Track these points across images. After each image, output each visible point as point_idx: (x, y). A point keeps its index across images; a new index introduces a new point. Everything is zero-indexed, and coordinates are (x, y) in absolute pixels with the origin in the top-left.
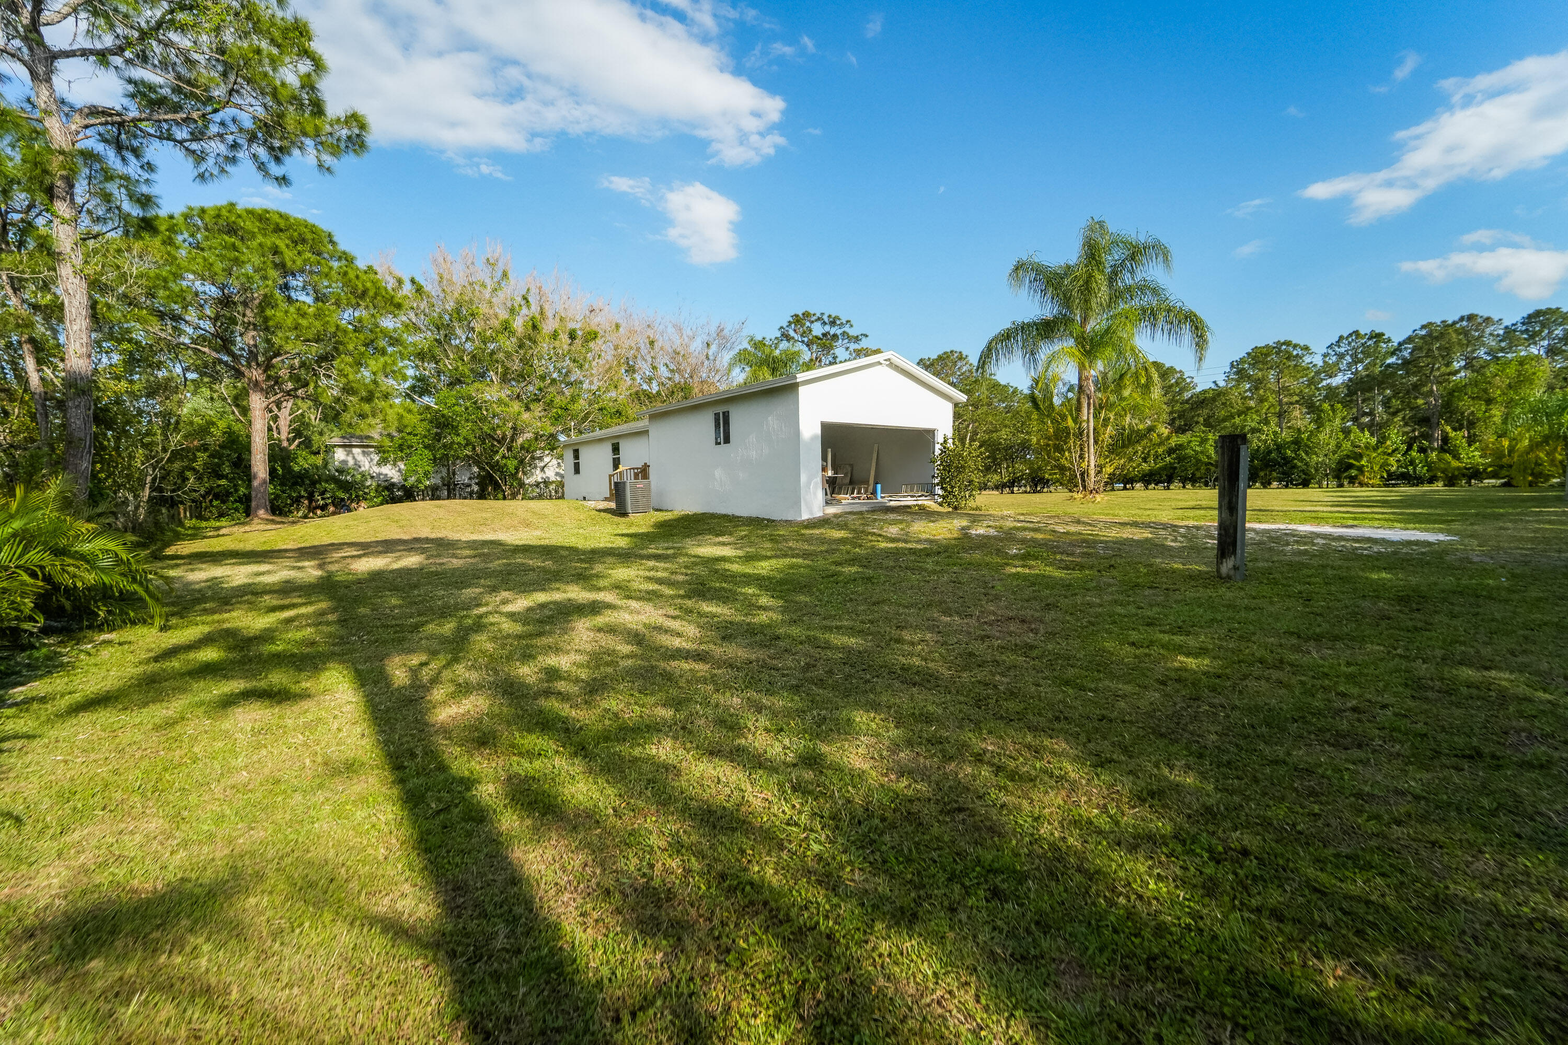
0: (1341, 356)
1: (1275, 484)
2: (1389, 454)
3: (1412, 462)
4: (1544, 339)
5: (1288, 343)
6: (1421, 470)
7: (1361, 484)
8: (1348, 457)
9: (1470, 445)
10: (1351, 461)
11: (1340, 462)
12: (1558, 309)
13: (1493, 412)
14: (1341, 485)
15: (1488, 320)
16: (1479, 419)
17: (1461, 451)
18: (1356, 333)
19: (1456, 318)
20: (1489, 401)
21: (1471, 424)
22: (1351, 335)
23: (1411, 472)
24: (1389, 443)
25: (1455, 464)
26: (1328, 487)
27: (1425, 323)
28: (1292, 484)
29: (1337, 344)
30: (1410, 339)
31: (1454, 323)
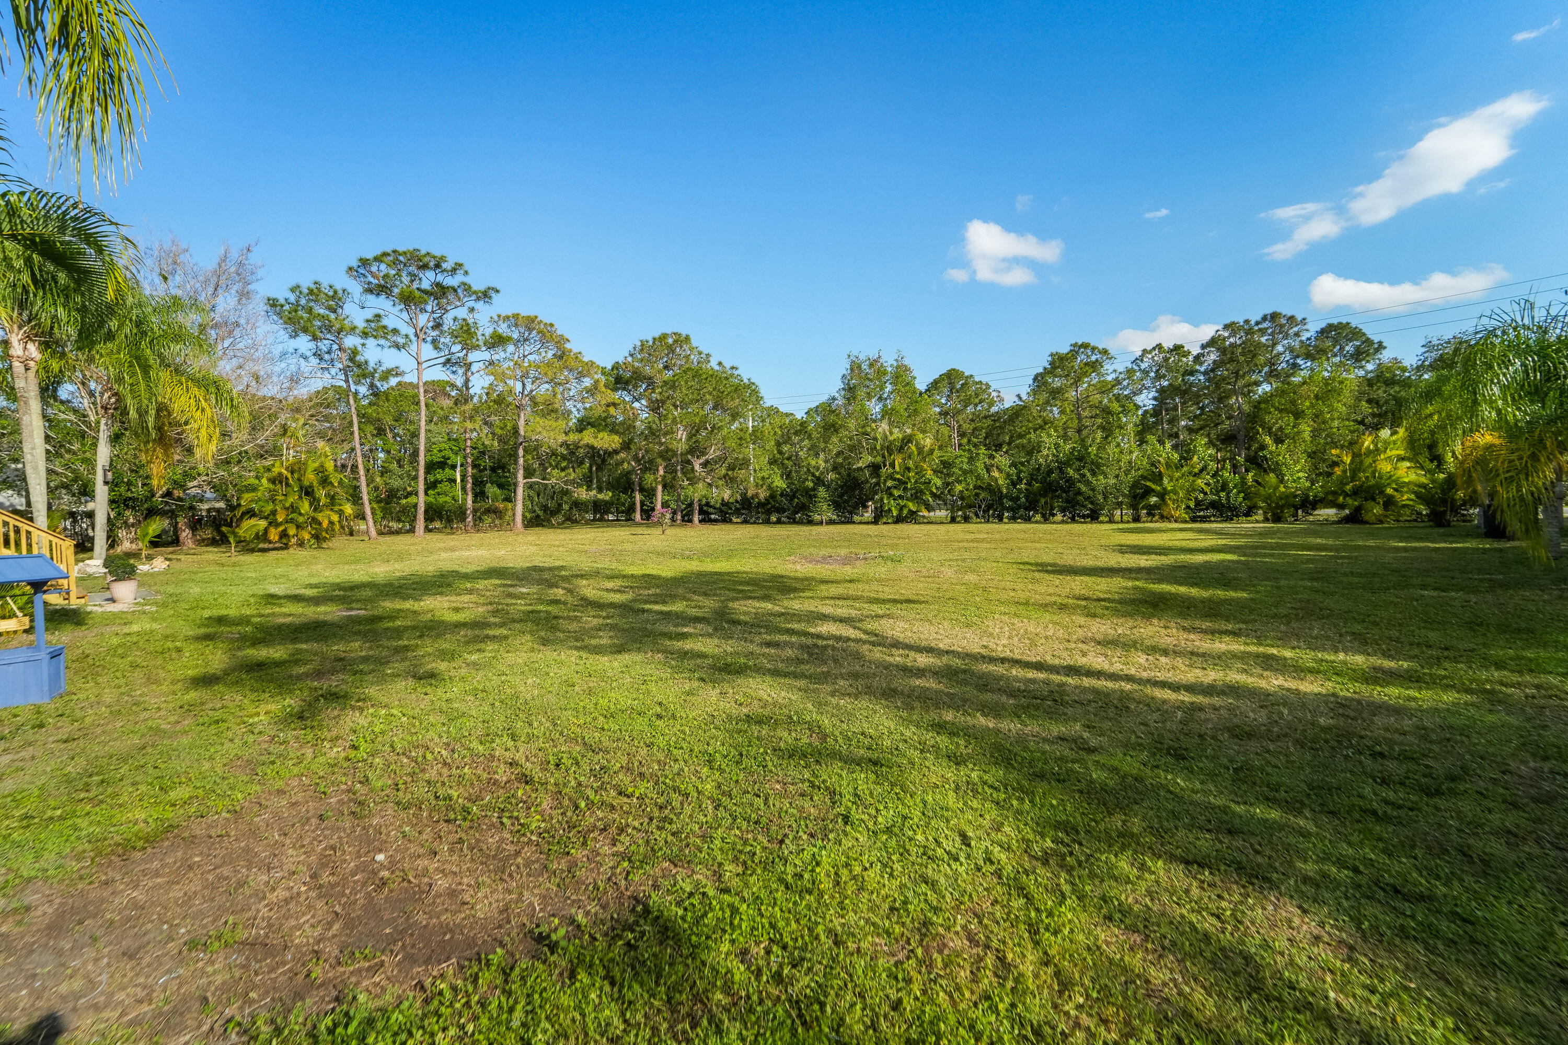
0: (1146, 372)
1: (1059, 517)
2: (1195, 475)
3: (1224, 487)
4: (1335, 355)
5: (1085, 346)
6: (1236, 497)
7: (1163, 518)
8: (1144, 478)
9: (1295, 464)
10: (1148, 484)
11: (1135, 485)
12: (1348, 324)
14: (1136, 519)
15: (1291, 319)
16: (1287, 436)
18: (1159, 346)
19: (1259, 318)
20: (1298, 415)
22: (1154, 349)
23: (1224, 501)
24: (1195, 459)
25: (1278, 488)
26: (1122, 522)
27: (1228, 322)
28: (1079, 516)
29: (1141, 359)
30: (1212, 342)
31: (1257, 323)
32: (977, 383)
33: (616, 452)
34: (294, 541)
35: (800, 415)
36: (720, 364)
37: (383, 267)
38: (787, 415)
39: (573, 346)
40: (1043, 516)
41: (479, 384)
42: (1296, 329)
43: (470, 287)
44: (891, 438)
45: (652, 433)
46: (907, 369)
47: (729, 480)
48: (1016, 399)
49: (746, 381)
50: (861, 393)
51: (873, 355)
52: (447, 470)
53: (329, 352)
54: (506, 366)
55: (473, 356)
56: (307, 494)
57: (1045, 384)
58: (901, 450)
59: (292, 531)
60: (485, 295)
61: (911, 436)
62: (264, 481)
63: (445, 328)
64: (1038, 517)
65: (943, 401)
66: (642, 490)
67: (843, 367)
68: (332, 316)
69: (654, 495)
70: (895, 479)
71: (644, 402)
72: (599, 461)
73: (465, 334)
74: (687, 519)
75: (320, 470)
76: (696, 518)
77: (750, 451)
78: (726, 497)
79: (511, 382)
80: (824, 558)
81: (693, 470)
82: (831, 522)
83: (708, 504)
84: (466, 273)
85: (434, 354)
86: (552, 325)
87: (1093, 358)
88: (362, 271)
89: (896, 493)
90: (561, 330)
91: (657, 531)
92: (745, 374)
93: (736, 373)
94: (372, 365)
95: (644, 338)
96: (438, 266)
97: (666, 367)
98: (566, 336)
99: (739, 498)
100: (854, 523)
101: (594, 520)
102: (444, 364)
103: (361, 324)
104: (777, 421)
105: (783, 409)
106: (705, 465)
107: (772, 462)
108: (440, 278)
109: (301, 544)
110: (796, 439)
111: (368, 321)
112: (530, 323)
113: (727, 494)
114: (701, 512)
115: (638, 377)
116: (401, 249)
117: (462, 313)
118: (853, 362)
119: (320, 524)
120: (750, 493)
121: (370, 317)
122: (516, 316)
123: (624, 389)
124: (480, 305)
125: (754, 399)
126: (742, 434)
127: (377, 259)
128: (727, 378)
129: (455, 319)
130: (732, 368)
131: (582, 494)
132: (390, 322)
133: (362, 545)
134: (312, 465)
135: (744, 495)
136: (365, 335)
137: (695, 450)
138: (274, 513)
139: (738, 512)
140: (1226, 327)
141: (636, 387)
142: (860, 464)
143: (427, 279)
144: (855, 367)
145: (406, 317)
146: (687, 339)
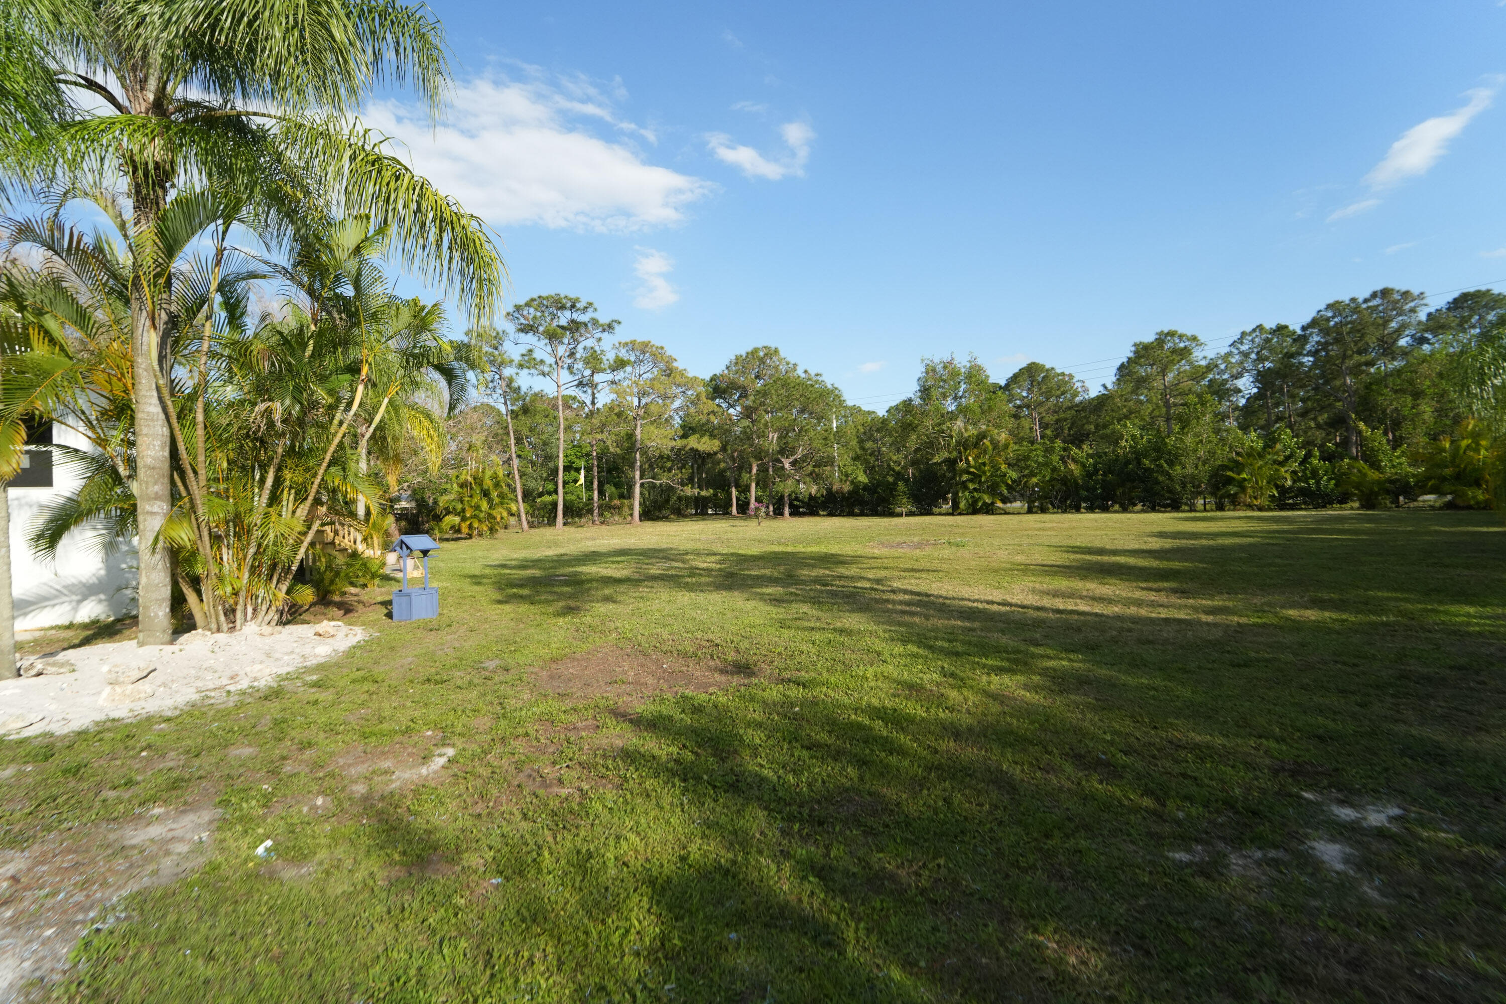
0: (1246, 355)
1: (1139, 507)
2: (1280, 463)
3: (1314, 473)
4: (1474, 327)
5: (1172, 334)
6: (1327, 483)
7: (1245, 507)
8: (1224, 467)
9: (1394, 449)
10: (1229, 473)
11: (1215, 474)
12: (1489, 291)
13: (1421, 408)
14: (1220, 508)
15: (1406, 294)
16: (1405, 418)
17: (1381, 457)
18: (1260, 328)
19: (1367, 295)
20: (1417, 395)
21: (1396, 424)
22: (1254, 330)
23: (1314, 487)
24: (1279, 446)
25: (1373, 475)
26: (1205, 510)
27: (1331, 301)
28: (1159, 505)
29: (1241, 340)
30: (1314, 323)
31: (1366, 301)
32: (1059, 375)
33: (715, 453)
34: (476, 532)
35: (882, 412)
36: (806, 372)
37: (532, 310)
38: (869, 413)
39: (679, 365)
40: (1121, 505)
41: (604, 398)
42: (1412, 304)
43: (597, 321)
44: (966, 435)
45: (747, 436)
46: (979, 369)
47: (816, 477)
48: (1102, 389)
49: (829, 386)
50: (935, 393)
51: (946, 358)
52: (573, 472)
53: (492, 381)
54: (625, 384)
55: (598, 378)
56: (485, 495)
57: (1130, 374)
58: (976, 445)
59: (476, 525)
60: (609, 327)
61: (985, 432)
62: (455, 486)
63: (578, 356)
64: (1117, 507)
65: (1024, 394)
66: (737, 486)
67: (918, 371)
68: (496, 353)
69: (749, 491)
70: (972, 473)
71: (738, 408)
72: (700, 461)
73: (594, 361)
74: (779, 513)
75: (495, 477)
76: (787, 511)
77: (835, 450)
78: (813, 492)
79: (629, 398)
80: (899, 544)
81: (783, 468)
82: (910, 514)
83: (797, 499)
84: (595, 310)
85: (571, 378)
86: (662, 348)
87: (1182, 345)
88: (516, 315)
89: (971, 486)
90: (670, 351)
91: (753, 523)
92: (829, 380)
93: (820, 379)
94: (524, 389)
95: (738, 353)
96: (573, 306)
97: (757, 377)
98: (674, 356)
99: (825, 493)
100: (933, 514)
101: (696, 514)
102: (577, 386)
103: (517, 358)
104: (860, 419)
105: (865, 408)
106: (793, 464)
107: (856, 458)
108: (575, 316)
109: (480, 535)
110: (877, 435)
111: (523, 355)
112: (644, 347)
113: (814, 490)
114: (791, 506)
115: (733, 386)
116: (544, 294)
117: (589, 343)
118: (927, 365)
119: (495, 518)
120: (835, 488)
121: (524, 352)
122: (633, 342)
123: (721, 397)
124: (605, 336)
125: (837, 403)
126: (826, 434)
127: (528, 305)
128: (812, 386)
129: (585, 348)
130: (817, 375)
131: (689, 491)
132: (538, 355)
133: (516, 536)
134: (489, 473)
135: (829, 490)
136: (521, 366)
137: (785, 450)
138: (463, 510)
139: (824, 506)
140: (1329, 307)
141: (731, 395)
142: (936, 459)
143: (564, 318)
144: (931, 370)
145: (549, 349)
146: (776, 351)
